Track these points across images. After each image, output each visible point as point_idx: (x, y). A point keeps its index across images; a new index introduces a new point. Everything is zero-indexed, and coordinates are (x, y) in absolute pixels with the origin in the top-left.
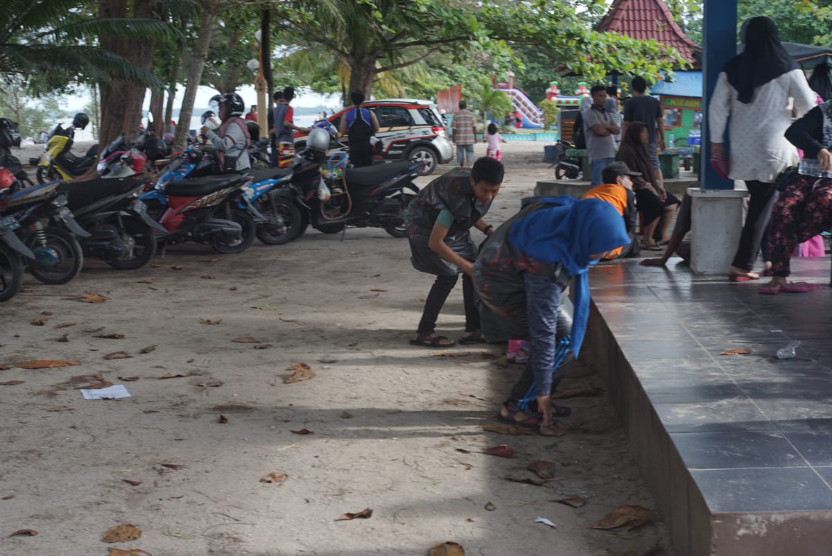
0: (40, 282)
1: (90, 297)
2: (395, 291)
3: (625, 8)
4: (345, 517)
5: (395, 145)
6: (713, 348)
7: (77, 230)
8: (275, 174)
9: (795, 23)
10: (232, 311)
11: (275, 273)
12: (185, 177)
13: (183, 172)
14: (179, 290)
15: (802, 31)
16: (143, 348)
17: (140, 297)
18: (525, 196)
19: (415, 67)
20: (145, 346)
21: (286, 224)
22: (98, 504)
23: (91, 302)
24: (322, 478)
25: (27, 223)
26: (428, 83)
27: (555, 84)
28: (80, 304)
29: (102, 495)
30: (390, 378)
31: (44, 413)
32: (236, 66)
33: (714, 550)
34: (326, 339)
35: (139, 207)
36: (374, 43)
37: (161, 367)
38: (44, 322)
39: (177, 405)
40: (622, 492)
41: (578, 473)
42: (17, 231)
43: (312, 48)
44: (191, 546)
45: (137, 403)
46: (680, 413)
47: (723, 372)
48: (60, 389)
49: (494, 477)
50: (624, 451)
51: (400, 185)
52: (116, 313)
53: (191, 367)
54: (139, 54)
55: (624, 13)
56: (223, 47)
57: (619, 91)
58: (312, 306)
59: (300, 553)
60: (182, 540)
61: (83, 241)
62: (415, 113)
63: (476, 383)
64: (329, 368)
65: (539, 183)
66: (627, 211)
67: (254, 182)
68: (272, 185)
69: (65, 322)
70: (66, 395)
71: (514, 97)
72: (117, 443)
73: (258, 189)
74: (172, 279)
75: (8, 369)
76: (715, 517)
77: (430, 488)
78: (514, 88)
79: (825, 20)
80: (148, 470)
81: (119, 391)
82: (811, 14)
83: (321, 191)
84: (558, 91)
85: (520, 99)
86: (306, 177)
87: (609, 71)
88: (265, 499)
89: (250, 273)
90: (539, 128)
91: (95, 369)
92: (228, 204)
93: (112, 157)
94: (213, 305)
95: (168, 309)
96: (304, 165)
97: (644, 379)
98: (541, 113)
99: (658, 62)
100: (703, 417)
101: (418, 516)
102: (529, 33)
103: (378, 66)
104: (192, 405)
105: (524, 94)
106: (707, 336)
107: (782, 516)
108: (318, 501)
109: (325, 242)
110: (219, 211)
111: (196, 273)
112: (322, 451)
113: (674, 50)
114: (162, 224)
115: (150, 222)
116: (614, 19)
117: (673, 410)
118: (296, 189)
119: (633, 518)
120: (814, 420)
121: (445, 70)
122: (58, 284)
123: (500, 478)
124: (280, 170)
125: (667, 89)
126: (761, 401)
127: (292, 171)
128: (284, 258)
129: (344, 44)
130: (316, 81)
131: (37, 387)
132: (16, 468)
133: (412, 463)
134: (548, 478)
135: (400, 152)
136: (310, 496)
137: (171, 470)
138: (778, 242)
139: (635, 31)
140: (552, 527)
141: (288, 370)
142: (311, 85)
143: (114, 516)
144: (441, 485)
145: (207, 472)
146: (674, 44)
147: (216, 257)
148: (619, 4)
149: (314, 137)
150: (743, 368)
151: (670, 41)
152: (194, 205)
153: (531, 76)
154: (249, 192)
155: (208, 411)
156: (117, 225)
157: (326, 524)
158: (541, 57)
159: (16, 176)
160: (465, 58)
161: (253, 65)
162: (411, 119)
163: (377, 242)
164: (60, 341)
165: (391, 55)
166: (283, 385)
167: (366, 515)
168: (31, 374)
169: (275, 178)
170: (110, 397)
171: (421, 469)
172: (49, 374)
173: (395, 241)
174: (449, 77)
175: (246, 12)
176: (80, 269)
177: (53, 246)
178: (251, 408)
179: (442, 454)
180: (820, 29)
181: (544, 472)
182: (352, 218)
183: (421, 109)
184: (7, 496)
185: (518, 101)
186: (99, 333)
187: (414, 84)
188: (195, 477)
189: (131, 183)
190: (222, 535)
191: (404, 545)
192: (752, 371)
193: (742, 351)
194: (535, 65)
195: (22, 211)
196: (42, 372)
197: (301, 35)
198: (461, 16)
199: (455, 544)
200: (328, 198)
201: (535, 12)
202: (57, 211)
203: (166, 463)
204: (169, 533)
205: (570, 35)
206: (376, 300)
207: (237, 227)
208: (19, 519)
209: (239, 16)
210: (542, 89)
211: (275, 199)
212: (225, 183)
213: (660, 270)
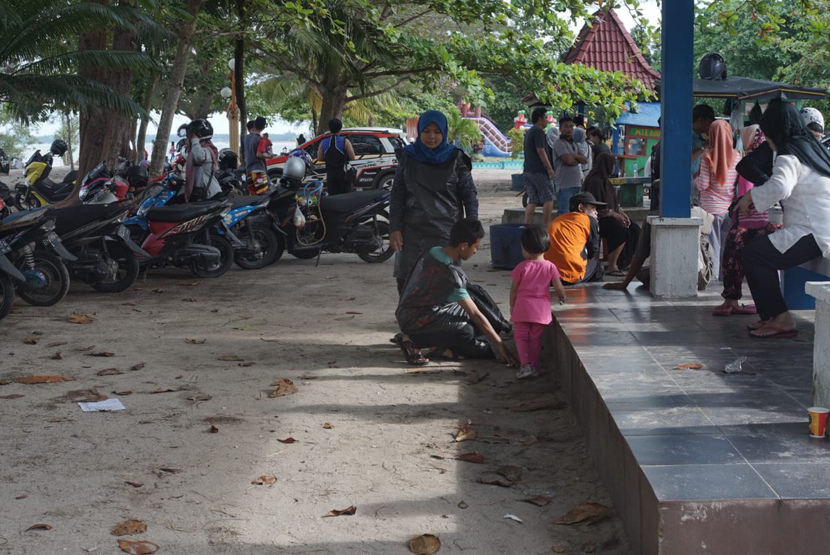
0: (28, 304)
1: (78, 319)
2: (370, 313)
3: (592, 40)
4: (331, 514)
5: (366, 173)
6: (666, 363)
7: (65, 254)
8: (253, 201)
9: (759, 54)
10: (215, 332)
11: (254, 296)
12: (166, 204)
13: (164, 199)
14: (163, 312)
15: (766, 62)
16: (133, 366)
17: (125, 318)
18: (493, 223)
19: (385, 97)
20: (135, 363)
21: (263, 249)
22: (105, 503)
23: (79, 323)
24: (308, 481)
25: (17, 246)
26: (397, 112)
27: (522, 113)
28: (69, 324)
29: (107, 495)
30: (368, 393)
31: (46, 424)
32: (209, 94)
33: (661, 534)
34: (306, 358)
35: (123, 233)
36: (345, 72)
37: (152, 383)
38: (36, 341)
39: (170, 417)
40: (583, 493)
41: (542, 476)
42: (8, 255)
43: (284, 77)
44: (193, 538)
45: (132, 415)
46: (635, 419)
47: (674, 384)
48: (59, 402)
49: (466, 480)
50: (585, 457)
51: (373, 212)
52: (104, 333)
53: (180, 383)
54: (118, 83)
55: (590, 44)
56: (196, 76)
57: (586, 120)
58: (291, 327)
59: (292, 545)
60: (184, 533)
61: (69, 264)
62: (385, 142)
63: (449, 397)
64: (310, 384)
65: (506, 211)
66: (591, 237)
67: (233, 209)
68: (249, 211)
69: (57, 341)
70: (64, 407)
71: (482, 126)
72: (117, 450)
73: (236, 215)
74: (154, 301)
75: (7, 384)
76: (663, 504)
77: (407, 489)
78: (482, 116)
79: (788, 52)
80: (148, 474)
81: (114, 404)
82: (775, 45)
83: (297, 218)
84: (526, 120)
85: (488, 128)
86: (282, 204)
87: (575, 102)
88: (257, 498)
89: (230, 296)
90: (507, 156)
91: (90, 385)
92: (207, 230)
93: (93, 184)
94: (196, 326)
95: (153, 329)
96: (280, 192)
97: (603, 390)
98: (509, 142)
99: (623, 94)
100: (655, 422)
101: (397, 513)
102: (497, 64)
103: (349, 94)
104: (184, 416)
105: (491, 122)
106: (661, 352)
107: (721, 504)
108: (306, 500)
109: (301, 267)
110: (199, 237)
111: (178, 296)
112: (307, 457)
113: (639, 82)
114: (143, 249)
115: (133, 246)
116: (580, 50)
117: (628, 417)
118: (272, 215)
119: (592, 514)
120: (754, 425)
121: (415, 99)
122: (46, 306)
123: (471, 481)
124: (259, 197)
125: (631, 120)
126: (708, 409)
127: (269, 198)
128: (262, 282)
129: (315, 73)
130: (286, 109)
131: (36, 400)
132: (25, 472)
133: (391, 468)
134: (516, 481)
135: (371, 180)
136: (299, 496)
137: (169, 473)
138: (730, 267)
139: (601, 62)
140: (518, 522)
141: (271, 385)
142: (282, 112)
143: (121, 513)
144: (418, 487)
145: (202, 475)
146: (639, 75)
147: (196, 281)
148: (585, 36)
149: (291, 165)
150: (694, 380)
151: (636, 72)
152: (175, 230)
153: (499, 105)
154: (227, 218)
155: (199, 422)
156: (102, 250)
157: (314, 519)
158: (509, 86)
159: (6, 201)
160: (435, 87)
161: (226, 92)
162: (382, 147)
163: (351, 267)
164: (54, 358)
165: (362, 84)
166: (268, 399)
167: (351, 512)
168: (29, 388)
169: (252, 204)
170: (106, 409)
171: (399, 473)
172: (47, 389)
173: (369, 266)
174: (418, 105)
175: (220, 41)
176: (66, 292)
177: (41, 269)
178: (239, 420)
179: (418, 460)
180: (783, 60)
181: (512, 476)
182: (327, 244)
183: (392, 138)
184: (19, 496)
185: (486, 130)
186: (90, 352)
187: (384, 113)
188: (192, 480)
189: (115, 209)
190: (220, 529)
191: (385, 538)
192: (701, 383)
193: (693, 366)
194: (504, 94)
195: (12, 235)
196: (39, 387)
197: (273, 63)
198: (431, 48)
199: (432, 536)
200: (303, 224)
201: (503, 42)
202: (46, 235)
203: (164, 467)
204: (171, 527)
205: (538, 66)
206: (351, 321)
207: (216, 252)
208: (33, 516)
209: (212, 45)
210: (510, 118)
211: (253, 225)
212: (205, 210)
213: (621, 293)
